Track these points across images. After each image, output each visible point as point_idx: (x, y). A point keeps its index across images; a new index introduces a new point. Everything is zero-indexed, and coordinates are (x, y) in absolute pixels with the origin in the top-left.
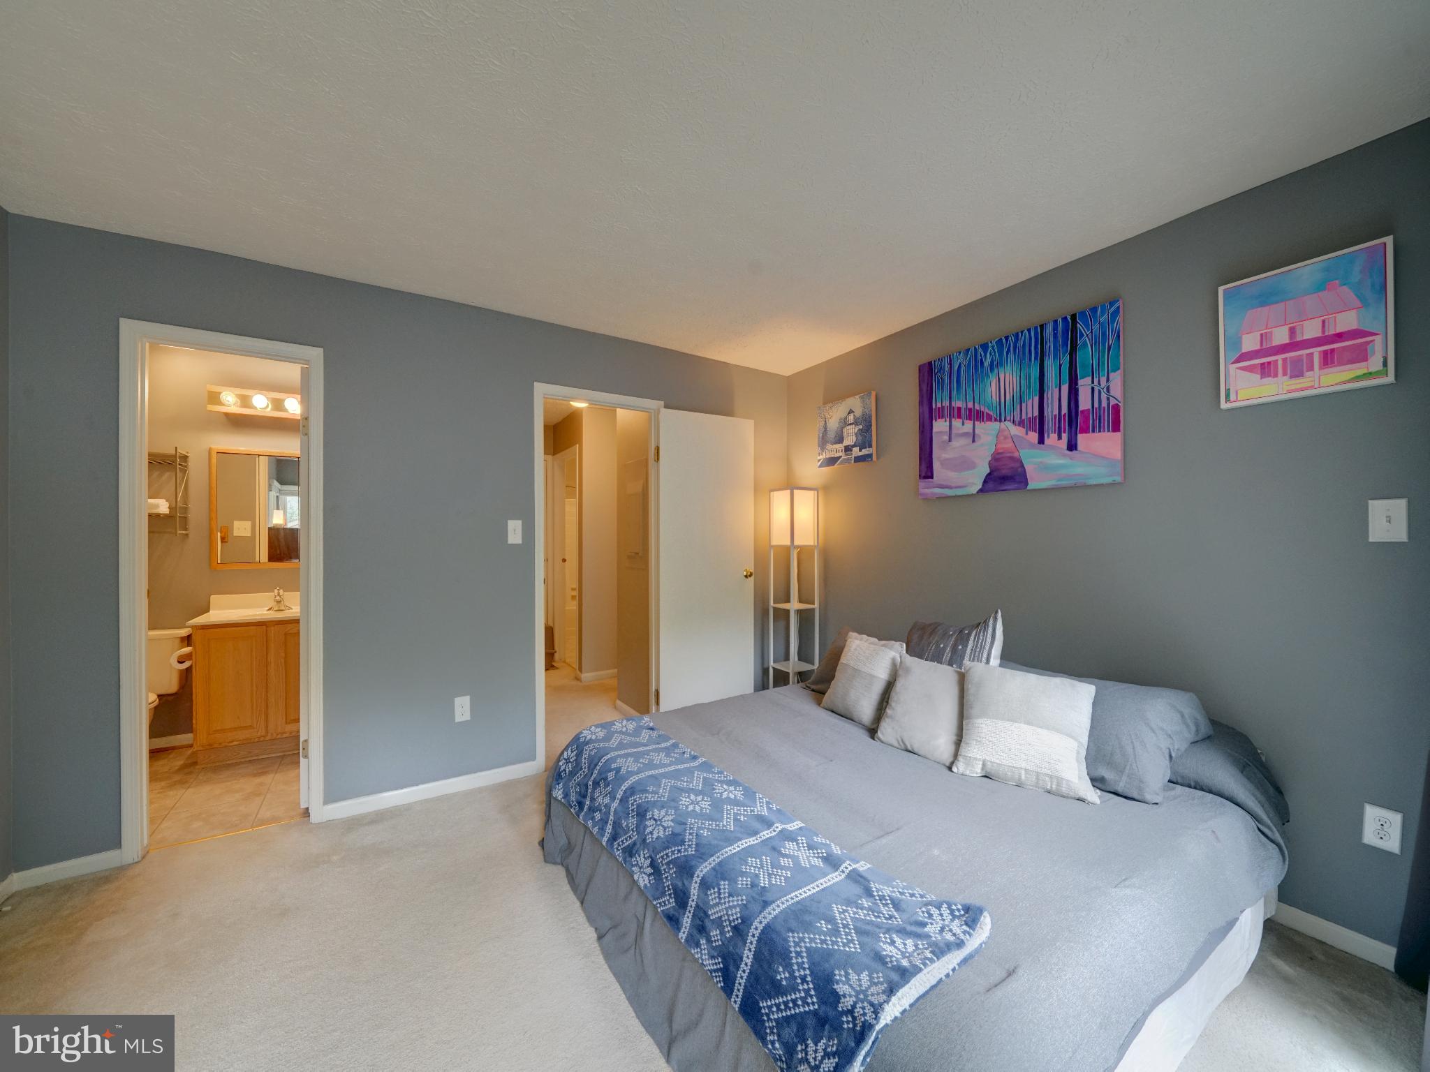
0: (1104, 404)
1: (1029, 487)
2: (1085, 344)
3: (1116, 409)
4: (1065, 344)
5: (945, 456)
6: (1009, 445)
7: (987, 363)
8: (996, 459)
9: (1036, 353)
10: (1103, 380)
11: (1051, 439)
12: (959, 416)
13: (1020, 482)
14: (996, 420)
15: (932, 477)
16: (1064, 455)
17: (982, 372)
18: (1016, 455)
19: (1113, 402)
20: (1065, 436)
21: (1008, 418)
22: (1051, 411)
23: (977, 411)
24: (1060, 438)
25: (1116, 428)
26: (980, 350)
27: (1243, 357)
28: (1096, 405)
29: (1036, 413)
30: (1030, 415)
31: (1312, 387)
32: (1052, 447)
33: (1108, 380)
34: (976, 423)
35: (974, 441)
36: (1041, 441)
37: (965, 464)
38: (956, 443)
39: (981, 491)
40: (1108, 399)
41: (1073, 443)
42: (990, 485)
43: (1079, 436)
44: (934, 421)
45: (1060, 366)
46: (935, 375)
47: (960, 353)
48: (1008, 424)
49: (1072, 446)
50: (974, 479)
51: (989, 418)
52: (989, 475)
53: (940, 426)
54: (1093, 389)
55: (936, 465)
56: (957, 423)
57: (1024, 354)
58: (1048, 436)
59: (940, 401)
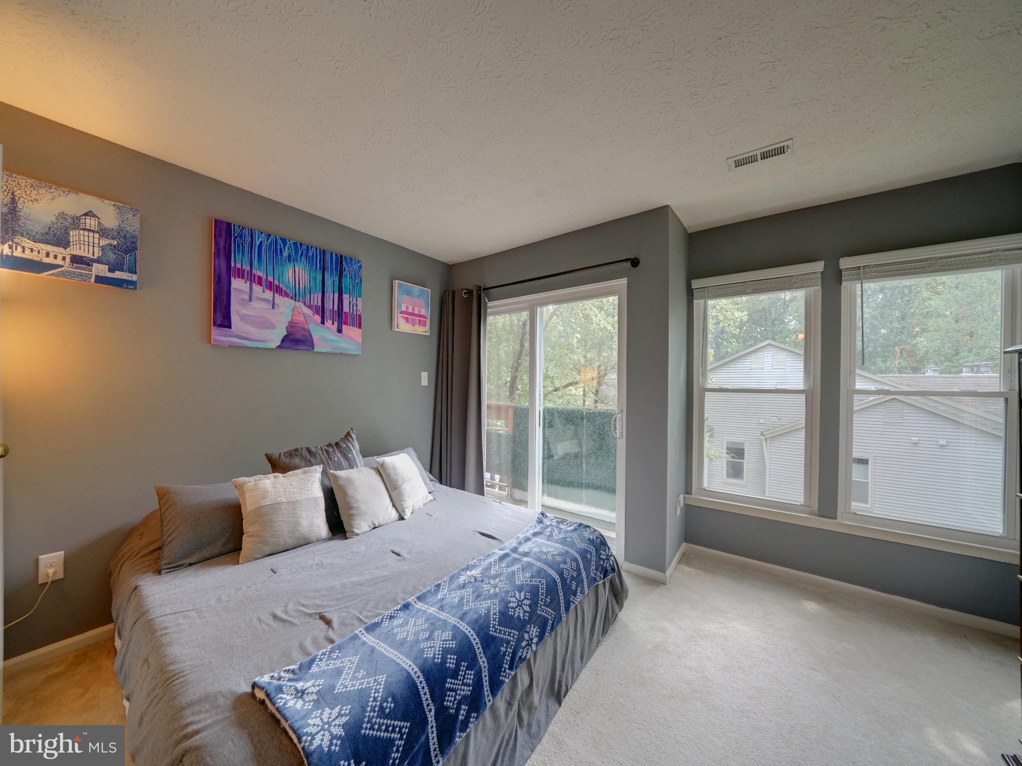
0: (355, 312)
1: (315, 350)
2: (346, 276)
3: (360, 316)
4: (336, 270)
5: (244, 312)
6: (301, 319)
7: (286, 254)
8: (292, 327)
9: (320, 266)
10: (355, 299)
11: (328, 323)
12: (260, 283)
13: (309, 346)
14: (292, 298)
15: (230, 327)
16: (336, 335)
17: (281, 259)
18: (306, 327)
19: (358, 313)
20: (336, 323)
21: (301, 300)
22: (329, 305)
23: (277, 286)
24: (333, 324)
25: (360, 327)
26: (279, 241)
27: (402, 312)
28: (351, 311)
29: (320, 304)
30: (316, 304)
31: (416, 331)
32: (328, 328)
33: (357, 301)
34: (275, 294)
35: (273, 307)
36: (323, 323)
37: (266, 324)
38: (255, 304)
39: (279, 347)
40: (357, 311)
41: (340, 328)
42: (287, 344)
43: (344, 326)
44: (232, 278)
45: (334, 281)
46: (235, 238)
47: (262, 233)
48: (302, 305)
49: (340, 331)
50: (275, 337)
51: (287, 295)
52: (285, 336)
53: (237, 284)
54: (350, 302)
55: (234, 318)
56: (257, 289)
57: (313, 261)
58: (327, 321)
59: (239, 261)
